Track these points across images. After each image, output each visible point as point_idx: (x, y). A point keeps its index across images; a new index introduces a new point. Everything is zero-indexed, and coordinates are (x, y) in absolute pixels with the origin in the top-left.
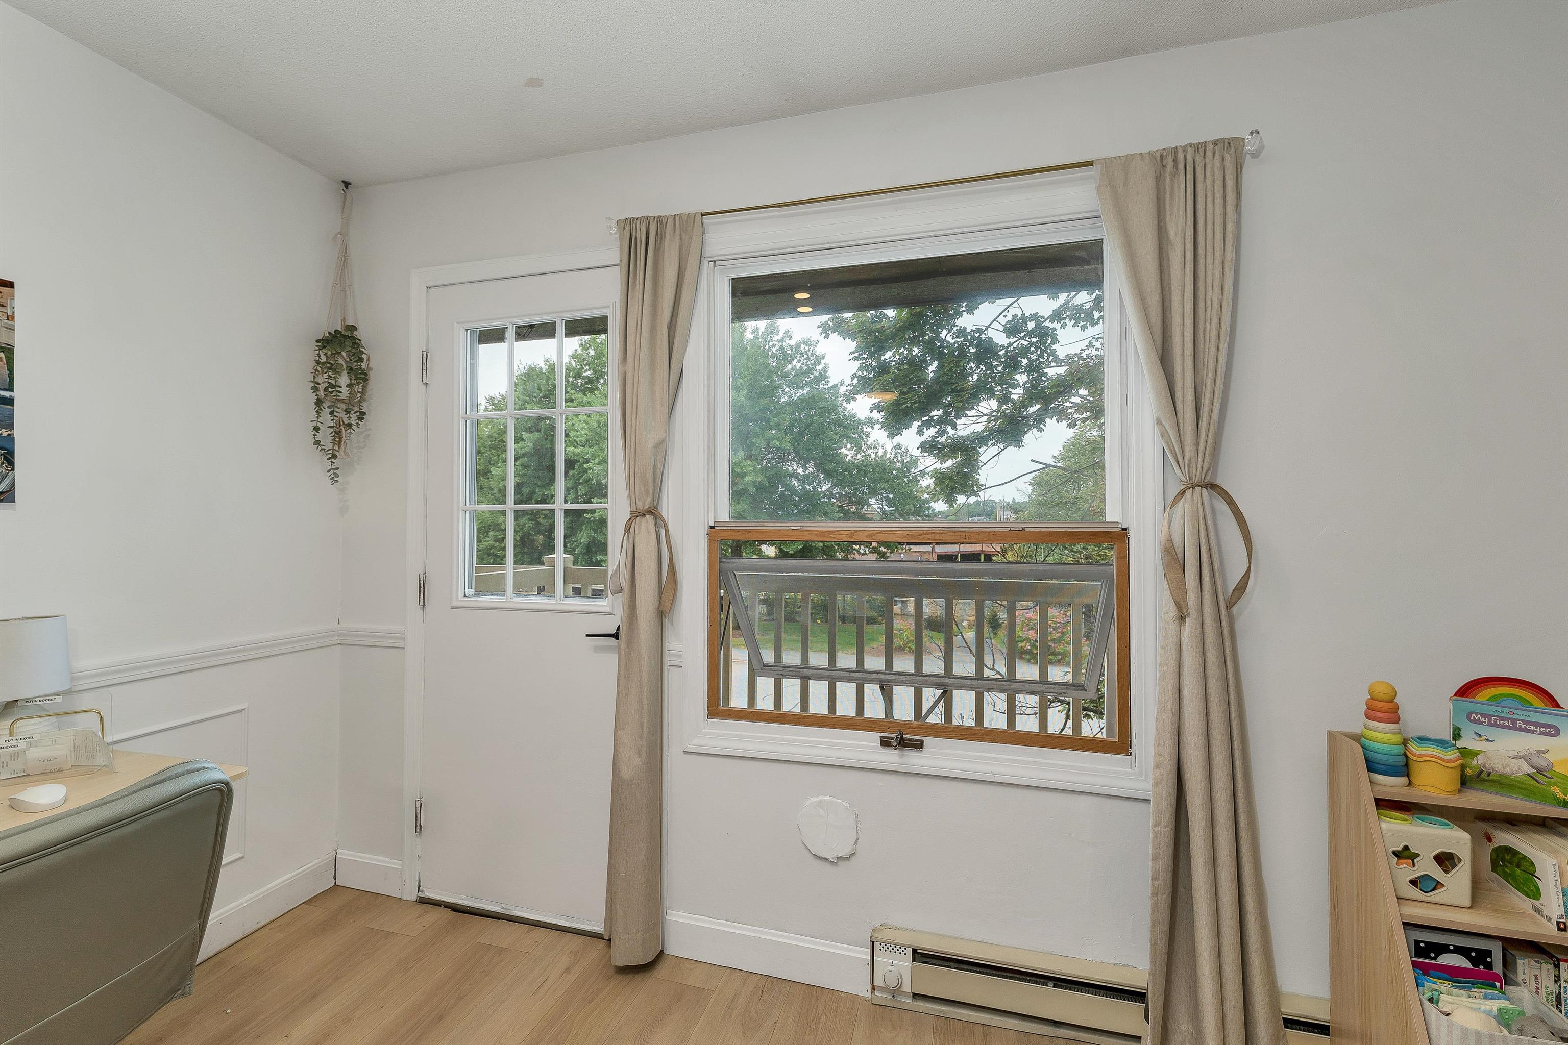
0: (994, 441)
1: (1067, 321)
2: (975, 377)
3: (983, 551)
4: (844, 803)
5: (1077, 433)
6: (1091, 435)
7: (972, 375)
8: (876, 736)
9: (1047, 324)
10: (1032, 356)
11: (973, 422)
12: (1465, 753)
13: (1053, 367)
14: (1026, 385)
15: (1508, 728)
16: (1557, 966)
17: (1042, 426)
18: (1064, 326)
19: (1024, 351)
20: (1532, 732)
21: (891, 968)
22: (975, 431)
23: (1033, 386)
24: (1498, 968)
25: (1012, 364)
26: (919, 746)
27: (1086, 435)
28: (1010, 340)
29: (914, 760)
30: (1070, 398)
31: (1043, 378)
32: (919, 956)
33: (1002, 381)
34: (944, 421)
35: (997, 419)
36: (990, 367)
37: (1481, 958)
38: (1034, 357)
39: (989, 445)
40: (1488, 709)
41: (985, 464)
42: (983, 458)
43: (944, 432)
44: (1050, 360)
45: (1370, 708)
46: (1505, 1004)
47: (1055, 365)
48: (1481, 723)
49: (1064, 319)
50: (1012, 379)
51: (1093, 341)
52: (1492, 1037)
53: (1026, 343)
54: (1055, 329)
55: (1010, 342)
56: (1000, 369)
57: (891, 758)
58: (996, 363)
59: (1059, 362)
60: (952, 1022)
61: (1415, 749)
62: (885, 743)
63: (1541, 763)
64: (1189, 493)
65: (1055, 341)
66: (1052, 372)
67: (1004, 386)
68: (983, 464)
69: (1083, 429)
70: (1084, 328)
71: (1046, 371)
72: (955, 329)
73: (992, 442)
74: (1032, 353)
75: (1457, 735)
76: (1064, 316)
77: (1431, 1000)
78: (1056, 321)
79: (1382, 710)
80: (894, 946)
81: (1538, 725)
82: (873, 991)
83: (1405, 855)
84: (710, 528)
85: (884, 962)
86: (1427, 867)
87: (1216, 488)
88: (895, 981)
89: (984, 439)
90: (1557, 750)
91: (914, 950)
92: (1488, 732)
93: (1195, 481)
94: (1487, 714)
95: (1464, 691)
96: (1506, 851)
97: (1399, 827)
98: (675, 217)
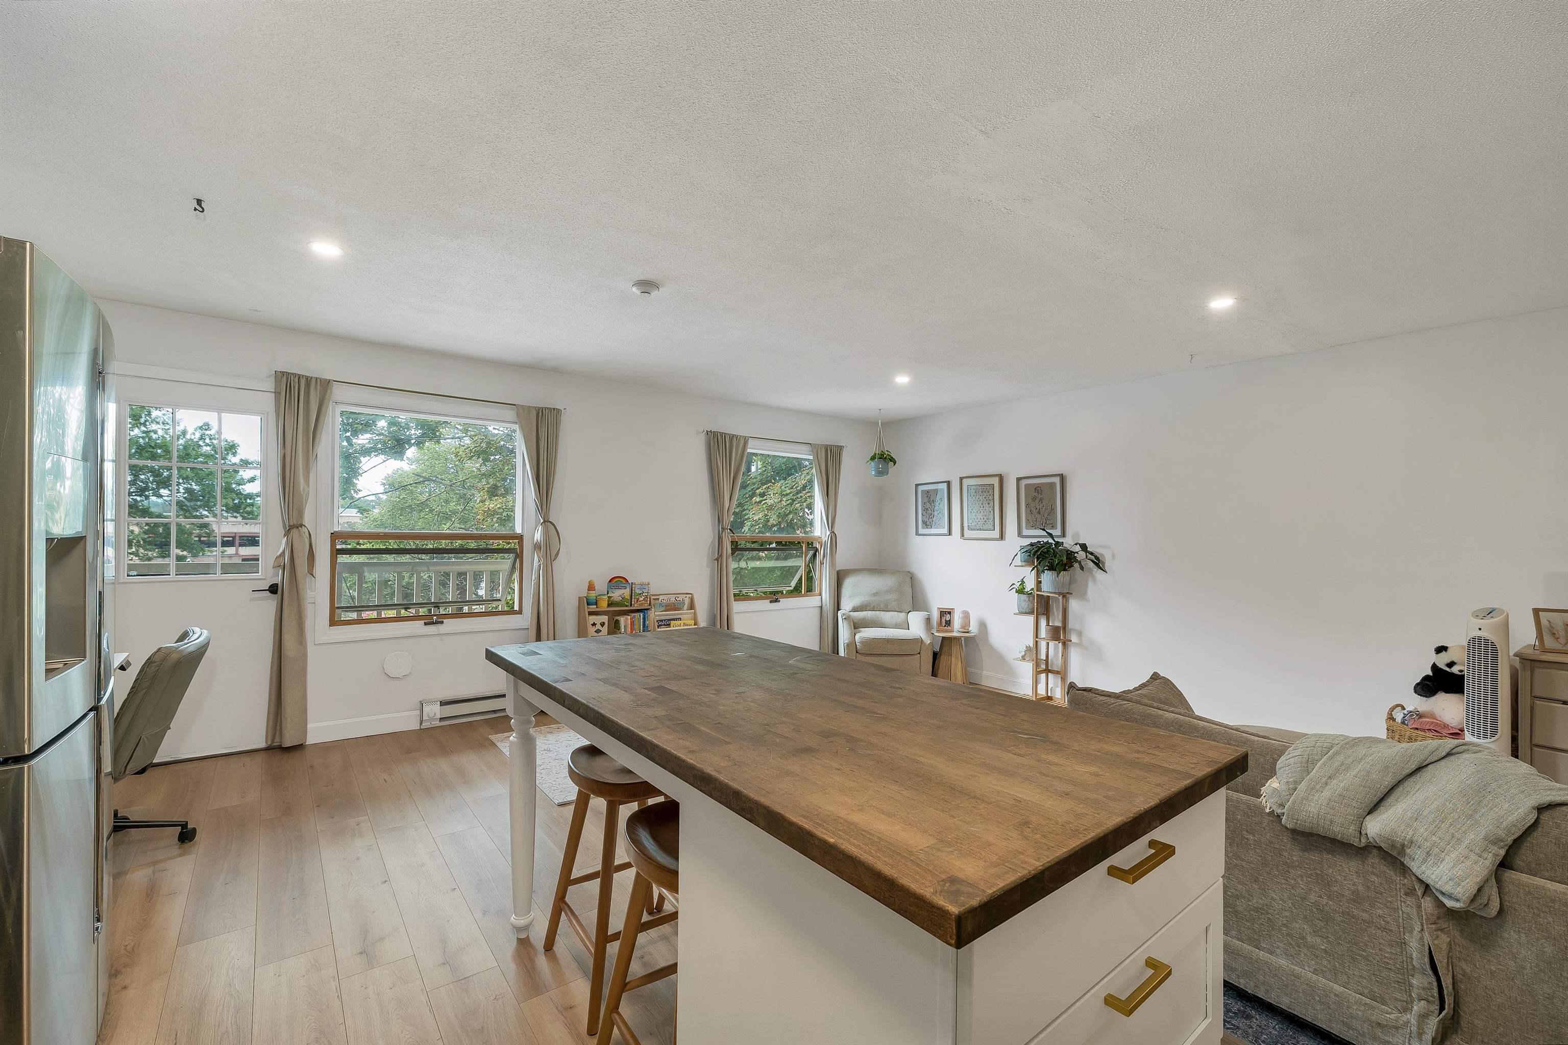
4: (407, 653)
8: (423, 622)
12: (609, 597)
15: (619, 589)
20: (623, 589)
21: (432, 711)
26: (442, 622)
29: (441, 628)
32: (443, 704)
39: (372, 456)
41: (365, 472)
42: (365, 468)
45: (589, 588)
48: (613, 589)
57: (432, 629)
60: (457, 724)
61: (599, 598)
62: (426, 624)
63: (623, 597)
64: (544, 523)
73: (375, 454)
75: (608, 593)
79: (591, 587)
80: (431, 702)
81: (623, 587)
82: (421, 724)
83: (594, 624)
84: (332, 533)
85: (426, 709)
86: (598, 627)
87: (551, 522)
88: (431, 715)
89: (366, 452)
90: (626, 592)
91: (441, 702)
92: (614, 591)
93: (546, 520)
94: (614, 587)
95: (610, 581)
96: (617, 620)
97: (593, 619)
98: (317, 378)
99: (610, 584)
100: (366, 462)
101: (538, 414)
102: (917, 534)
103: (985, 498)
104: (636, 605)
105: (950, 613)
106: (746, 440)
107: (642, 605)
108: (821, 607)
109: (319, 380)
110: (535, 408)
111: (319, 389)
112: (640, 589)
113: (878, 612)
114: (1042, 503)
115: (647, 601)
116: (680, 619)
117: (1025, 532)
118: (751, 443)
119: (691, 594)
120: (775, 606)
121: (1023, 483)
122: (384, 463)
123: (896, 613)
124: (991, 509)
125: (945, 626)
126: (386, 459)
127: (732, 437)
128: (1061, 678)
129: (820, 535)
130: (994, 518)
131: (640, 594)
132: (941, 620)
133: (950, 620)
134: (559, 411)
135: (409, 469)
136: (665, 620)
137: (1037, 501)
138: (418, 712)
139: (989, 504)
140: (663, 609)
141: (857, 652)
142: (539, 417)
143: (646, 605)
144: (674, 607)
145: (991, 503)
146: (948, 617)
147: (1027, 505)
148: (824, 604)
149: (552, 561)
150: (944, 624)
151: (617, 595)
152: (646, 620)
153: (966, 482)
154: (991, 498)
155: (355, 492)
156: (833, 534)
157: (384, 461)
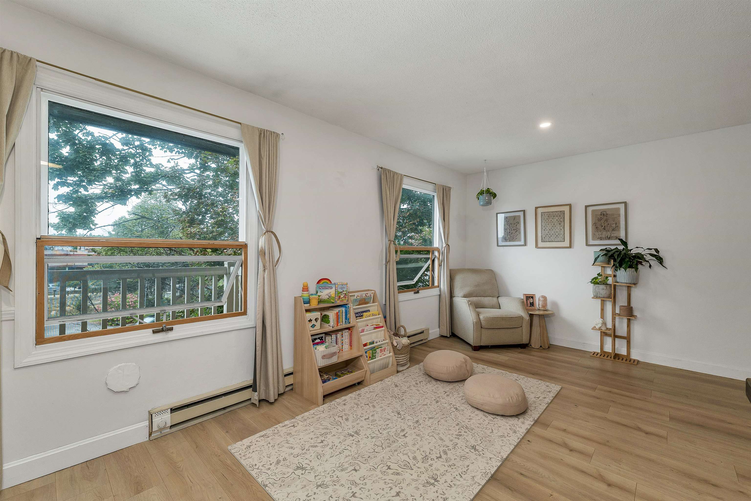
0: (107, 200)
1: (157, 146)
2: (99, 163)
3: (67, 266)
4: (133, 364)
5: (143, 200)
6: (150, 202)
7: (96, 160)
8: (150, 330)
9: (146, 145)
10: (136, 159)
11: (94, 188)
12: (319, 296)
13: (149, 167)
14: (133, 174)
15: (325, 289)
16: (331, 336)
17: (139, 196)
18: (156, 148)
19: (133, 156)
20: (329, 289)
21: (162, 420)
22: (94, 193)
23: (137, 175)
24: (324, 340)
25: (124, 159)
26: (171, 329)
27: (148, 202)
28: (123, 147)
29: (170, 335)
30: (155, 184)
31: (143, 172)
32: (173, 410)
33: (116, 168)
34: (78, 184)
35: (111, 188)
36: (109, 159)
37: (321, 339)
38: (138, 160)
39: (104, 202)
40: (322, 286)
41: (100, 212)
42: (99, 209)
43: (77, 192)
44: (147, 163)
45: (303, 289)
46: (326, 345)
47: (150, 166)
48: (321, 289)
49: (156, 145)
50: (123, 168)
51: (170, 160)
52: (325, 350)
53: (133, 152)
54: (151, 149)
55: (123, 148)
56: (116, 161)
57: (160, 337)
58: (114, 158)
59: (152, 165)
60: (188, 428)
61: (311, 297)
62: (154, 332)
63: (330, 295)
64: (266, 233)
65: (151, 155)
66: (148, 170)
67: (119, 171)
68: (98, 212)
69: (146, 199)
70: (165, 151)
71: (144, 168)
72: (85, 131)
73: (106, 200)
74: (137, 157)
75: (317, 293)
76: (156, 143)
77: (315, 349)
78: (151, 145)
79: (305, 289)
80: (162, 411)
81: (329, 287)
82: (150, 435)
83: (310, 321)
84: (37, 239)
85: (157, 420)
86: (314, 322)
87: (272, 232)
88: (162, 426)
89: (100, 198)
90: (332, 292)
91: (171, 409)
92: (322, 290)
93: (268, 230)
94: (321, 287)
95: (318, 283)
96: (325, 315)
97: (309, 315)
98: (12, 53)
99: (319, 285)
100: (100, 206)
101: (260, 134)
102: (498, 246)
103: (557, 220)
104: (338, 302)
105: (532, 297)
106: (402, 176)
107: (342, 301)
108: (440, 295)
109: (15, 56)
110: (258, 129)
111: (15, 66)
112: (341, 288)
113: (479, 298)
114: (607, 222)
115: (346, 298)
116: (369, 311)
117: (591, 242)
118: (405, 180)
119: (374, 290)
120: (417, 296)
121: (590, 210)
122: (112, 207)
123: (491, 298)
124: (562, 228)
125: (530, 306)
126: (114, 204)
127: (395, 173)
128: (627, 341)
129: (437, 246)
130: (564, 233)
131: (341, 292)
132: (527, 302)
133: (533, 303)
134: (277, 135)
135: (129, 218)
136: (359, 312)
137: (602, 221)
138: (147, 423)
139: (560, 224)
140: (358, 303)
141: (481, 328)
142: (261, 137)
143: (345, 301)
144: (363, 301)
145: (562, 224)
146: (531, 301)
147: (594, 224)
148: (442, 293)
149: (274, 266)
150: (529, 305)
151: (324, 294)
152: (348, 314)
153: (540, 211)
154: (562, 220)
155: (93, 225)
156: (447, 245)
157: (113, 206)
